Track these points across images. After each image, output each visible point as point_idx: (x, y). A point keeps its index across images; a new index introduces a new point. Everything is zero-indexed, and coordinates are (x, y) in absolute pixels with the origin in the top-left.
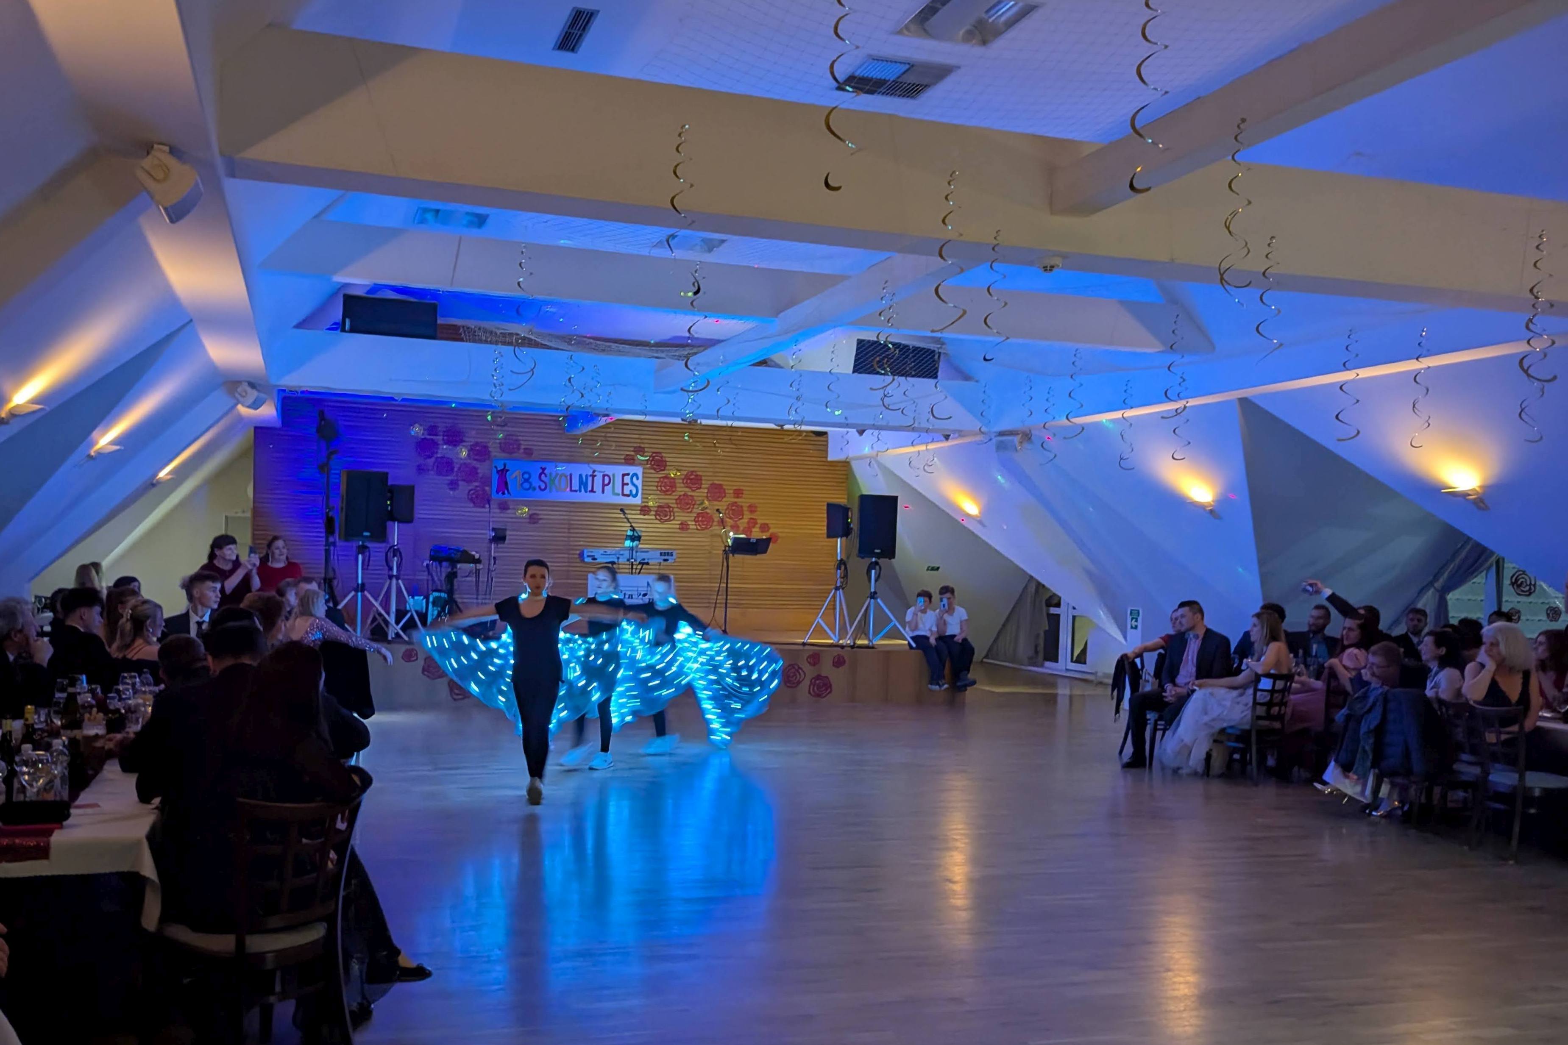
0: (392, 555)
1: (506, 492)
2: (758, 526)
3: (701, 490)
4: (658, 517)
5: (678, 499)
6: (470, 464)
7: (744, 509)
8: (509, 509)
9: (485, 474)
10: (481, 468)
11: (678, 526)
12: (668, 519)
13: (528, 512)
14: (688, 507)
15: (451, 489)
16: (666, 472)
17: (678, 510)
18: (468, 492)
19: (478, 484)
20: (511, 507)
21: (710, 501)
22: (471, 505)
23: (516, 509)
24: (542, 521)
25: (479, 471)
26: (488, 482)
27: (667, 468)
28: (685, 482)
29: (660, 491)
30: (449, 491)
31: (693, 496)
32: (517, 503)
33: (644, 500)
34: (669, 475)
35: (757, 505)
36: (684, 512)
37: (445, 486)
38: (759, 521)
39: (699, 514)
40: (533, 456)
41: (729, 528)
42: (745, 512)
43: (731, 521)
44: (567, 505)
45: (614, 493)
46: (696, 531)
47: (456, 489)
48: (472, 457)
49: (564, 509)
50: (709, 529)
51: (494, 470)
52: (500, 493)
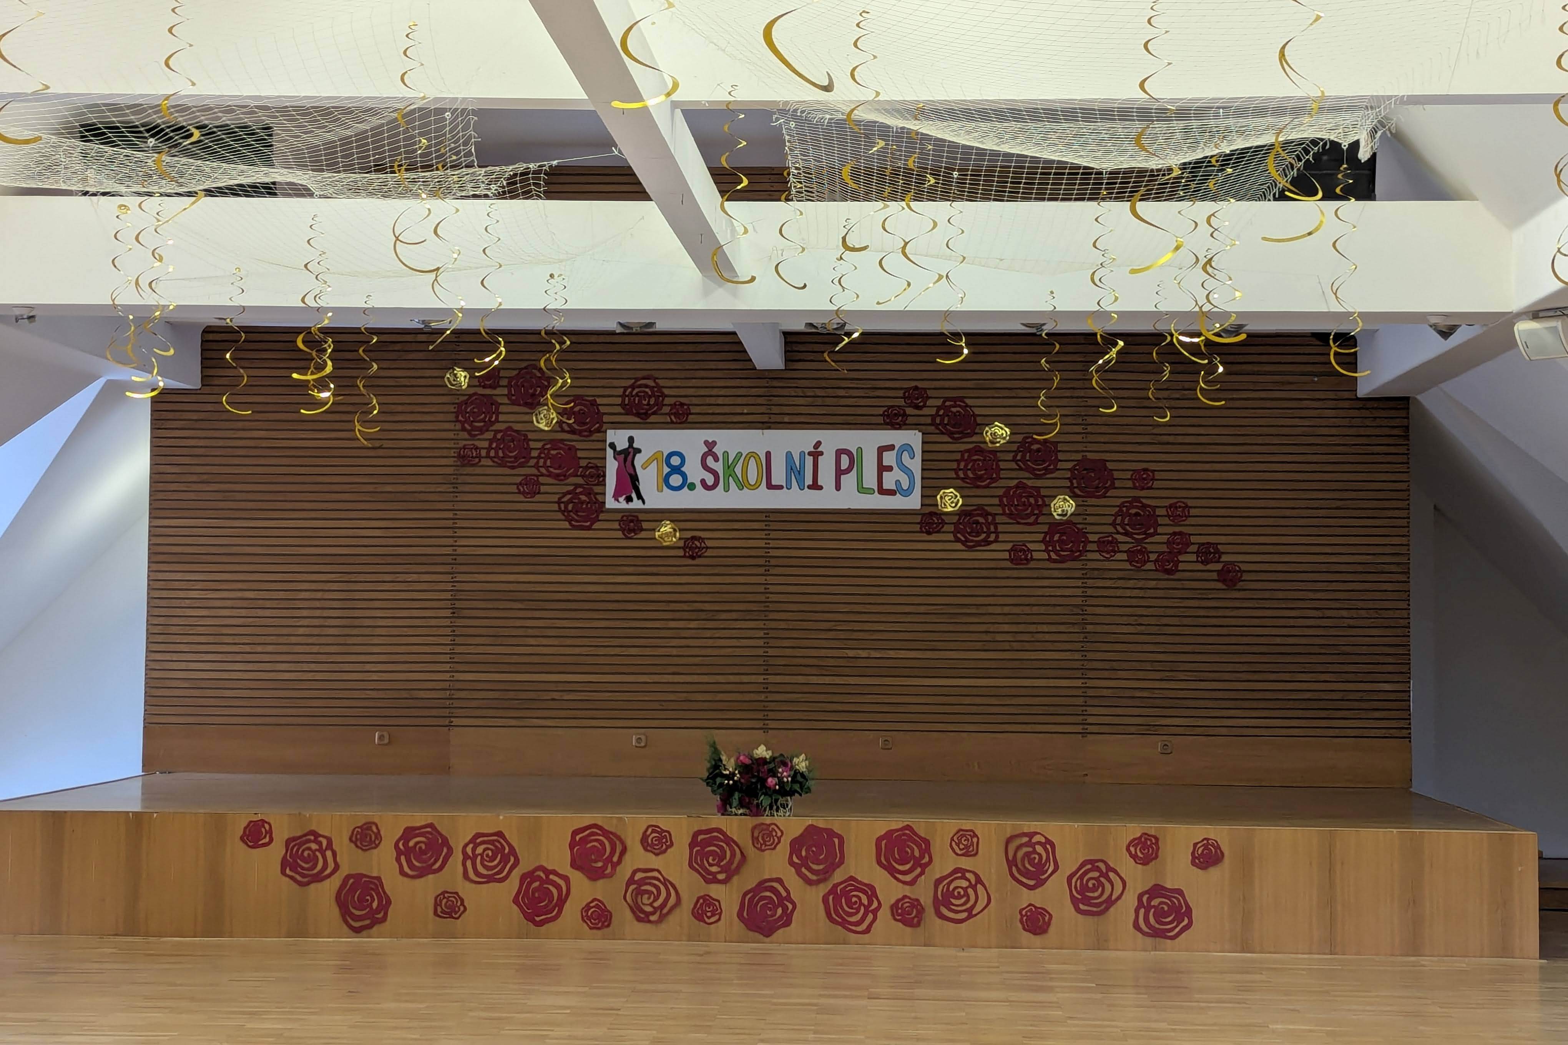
1: (634, 495)
2: (1193, 548)
3: (1058, 474)
4: (959, 535)
5: (1006, 494)
6: (562, 441)
7: (1159, 512)
8: (642, 530)
9: (592, 461)
10: (584, 449)
11: (1006, 555)
12: (982, 541)
13: (678, 534)
14: (1029, 511)
15: (524, 493)
16: (975, 438)
17: (1006, 519)
18: (560, 499)
19: (580, 481)
20: (645, 525)
21: (1079, 496)
22: (566, 525)
23: (654, 530)
24: (709, 553)
25: (580, 454)
26: (599, 476)
27: (976, 431)
28: (1019, 458)
29: (962, 479)
30: (521, 498)
31: (1037, 489)
32: (658, 516)
33: (928, 501)
34: (982, 445)
35: (1190, 503)
36: (1018, 523)
37: (514, 489)
38: (1193, 539)
39: (1055, 526)
40: (691, 418)
41: (1124, 556)
42: (1160, 521)
43: (1129, 540)
44: (761, 516)
45: (862, 489)
46: (1049, 565)
47: (534, 495)
48: (565, 427)
49: (755, 525)
50: (1077, 560)
51: (610, 452)
52: (621, 499)
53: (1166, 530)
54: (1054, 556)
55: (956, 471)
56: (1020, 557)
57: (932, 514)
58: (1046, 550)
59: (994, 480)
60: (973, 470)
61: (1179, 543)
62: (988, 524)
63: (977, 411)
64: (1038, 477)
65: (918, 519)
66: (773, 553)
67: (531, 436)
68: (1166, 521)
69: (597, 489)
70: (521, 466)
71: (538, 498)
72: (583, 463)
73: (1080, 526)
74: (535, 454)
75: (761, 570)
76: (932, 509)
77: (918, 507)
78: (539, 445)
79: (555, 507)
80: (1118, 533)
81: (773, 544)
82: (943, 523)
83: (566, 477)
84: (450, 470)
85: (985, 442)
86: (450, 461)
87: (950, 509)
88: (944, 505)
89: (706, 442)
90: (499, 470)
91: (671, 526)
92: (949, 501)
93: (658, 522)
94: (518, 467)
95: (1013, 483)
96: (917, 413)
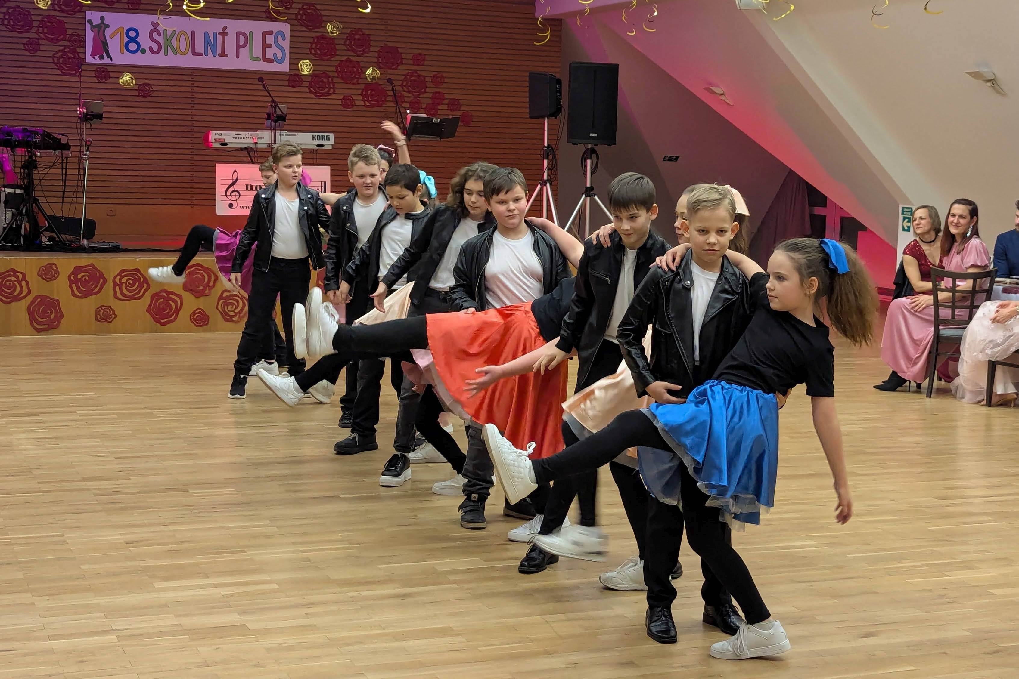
1: (105, 55)
2: (446, 102)
3: (370, 54)
4: (312, 89)
5: (339, 65)
6: (55, 16)
7: (427, 79)
8: (110, 77)
9: (75, 31)
10: (70, 23)
11: (339, 102)
12: (326, 93)
13: (134, 82)
14: (353, 76)
15: (29, 51)
16: (322, 30)
17: (340, 80)
18: (54, 54)
19: (67, 43)
20: (112, 75)
21: (382, 68)
22: (59, 72)
23: (118, 78)
24: (155, 94)
25: (67, 26)
26: (80, 41)
27: (323, 25)
28: (347, 43)
29: (314, 55)
30: (27, 53)
31: (358, 63)
32: (121, 69)
33: (294, 67)
34: (326, 34)
35: (445, 75)
36: (347, 83)
37: (22, 46)
38: (446, 96)
39: (368, 86)
40: (142, 6)
41: (408, 105)
42: (428, 85)
43: (410, 95)
44: (189, 72)
45: (252, 58)
46: (364, 109)
47: (37, 51)
48: (56, 7)
49: (185, 78)
50: (381, 106)
51: (88, 26)
52: (96, 57)
53: (431, 90)
54: (367, 103)
55: (310, 49)
56: (347, 102)
57: (295, 75)
58: (363, 100)
59: (332, 56)
60: (319, 49)
61: (438, 98)
62: (329, 83)
63: (323, 13)
64: (359, 56)
65: (287, 78)
66: (196, 95)
67: (33, 12)
68: (431, 85)
69: (79, 50)
70: (27, 31)
71: (39, 53)
72: (69, 32)
73: (383, 86)
74: (35, 24)
75: (189, 106)
76: (296, 72)
77: (288, 71)
78: (39, 18)
79: (51, 60)
80: (404, 91)
81: (196, 90)
82: (302, 81)
83: (58, 40)
85: (328, 32)
87: (306, 73)
88: (302, 70)
89: (152, 23)
90: (11, 34)
91: (130, 75)
92: (306, 67)
93: (121, 73)
94: (23, 32)
95: (344, 58)
96: (286, 11)
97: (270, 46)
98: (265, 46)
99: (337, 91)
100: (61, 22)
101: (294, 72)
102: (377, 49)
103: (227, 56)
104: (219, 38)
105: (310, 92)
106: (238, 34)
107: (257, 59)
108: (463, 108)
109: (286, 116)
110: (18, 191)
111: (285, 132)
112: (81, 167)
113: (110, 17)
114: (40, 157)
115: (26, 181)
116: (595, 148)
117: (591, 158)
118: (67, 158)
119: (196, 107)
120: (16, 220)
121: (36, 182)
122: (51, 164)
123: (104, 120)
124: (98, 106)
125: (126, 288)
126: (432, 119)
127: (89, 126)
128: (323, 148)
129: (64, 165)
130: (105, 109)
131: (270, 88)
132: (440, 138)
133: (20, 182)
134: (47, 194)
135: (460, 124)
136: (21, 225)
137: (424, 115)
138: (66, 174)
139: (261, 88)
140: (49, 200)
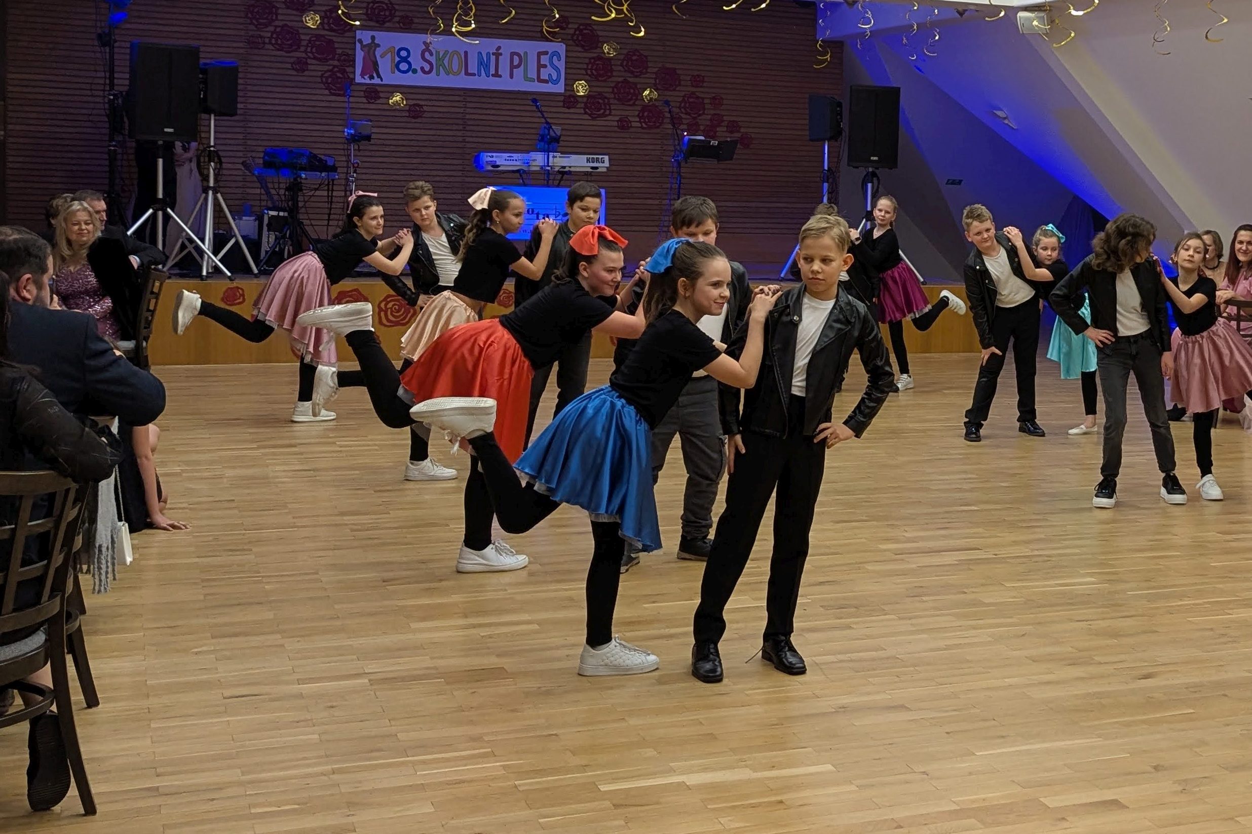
0: (207, 159)
1: (375, 75)
2: (724, 124)
3: (648, 76)
4: (587, 110)
5: (615, 87)
6: (323, 36)
7: (706, 101)
8: (380, 98)
9: (345, 50)
10: (340, 42)
11: (615, 124)
12: (601, 114)
13: (405, 103)
14: (629, 97)
15: (296, 70)
16: (598, 50)
17: (616, 102)
18: (322, 75)
19: (336, 63)
20: (381, 95)
21: (660, 90)
22: (327, 92)
23: (388, 99)
24: (426, 115)
25: (336, 45)
26: (350, 61)
27: (599, 47)
28: (625, 64)
29: (590, 76)
30: (294, 73)
31: (635, 84)
32: (390, 89)
33: (569, 88)
34: (603, 55)
35: (723, 97)
36: (623, 104)
37: (289, 66)
38: (725, 118)
39: (645, 108)
40: (414, 26)
41: (685, 127)
42: (706, 106)
43: (688, 117)
44: (462, 93)
45: (526, 78)
46: (640, 130)
47: (304, 71)
48: (326, 27)
49: (457, 98)
50: (658, 127)
51: (358, 45)
52: (366, 77)
53: (709, 112)
54: (644, 125)
55: (586, 70)
56: (624, 125)
57: (570, 96)
58: (641, 123)
59: (610, 77)
60: (596, 70)
61: (716, 120)
62: (605, 104)
63: (600, 33)
64: (636, 77)
65: (562, 98)
67: (301, 31)
68: (710, 107)
69: (348, 69)
70: (296, 51)
71: (306, 73)
72: (339, 51)
73: (661, 108)
74: (304, 43)
75: (461, 127)
76: (572, 93)
77: (563, 91)
78: (308, 38)
79: (319, 80)
80: (682, 113)
81: (468, 110)
82: (577, 102)
83: (327, 60)
84: (241, 51)
85: (604, 53)
86: (241, 45)
87: (582, 94)
88: (578, 91)
89: (425, 43)
90: (279, 53)
91: (401, 96)
92: (581, 88)
93: (391, 94)
94: (292, 51)
95: (620, 79)
96: (562, 31)
97: (545, 66)
98: (540, 66)
99: (613, 112)
100: (331, 42)
101: (568, 93)
102: (655, 70)
103: (500, 76)
104: (493, 58)
105: (586, 113)
106: (513, 54)
107: (532, 80)
108: (742, 130)
109: (560, 137)
110: (281, 214)
111: (558, 154)
112: (348, 189)
113: (382, 37)
114: (306, 179)
115: (290, 203)
116: (877, 171)
117: (872, 182)
118: (333, 180)
119: (468, 128)
120: (279, 243)
121: (300, 204)
122: (316, 187)
123: (372, 142)
124: (366, 127)
125: (392, 314)
126: (710, 142)
127: (356, 147)
128: (598, 170)
129: (330, 186)
130: (374, 130)
131: (543, 109)
132: (718, 161)
133: (285, 205)
134: (311, 216)
135: (739, 146)
136: (284, 249)
137: (702, 138)
138: (332, 196)
139: (534, 108)
140: (314, 222)
